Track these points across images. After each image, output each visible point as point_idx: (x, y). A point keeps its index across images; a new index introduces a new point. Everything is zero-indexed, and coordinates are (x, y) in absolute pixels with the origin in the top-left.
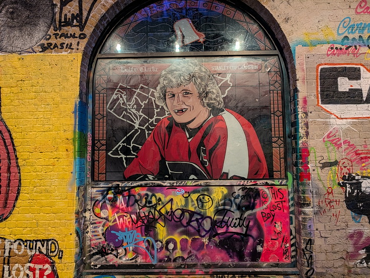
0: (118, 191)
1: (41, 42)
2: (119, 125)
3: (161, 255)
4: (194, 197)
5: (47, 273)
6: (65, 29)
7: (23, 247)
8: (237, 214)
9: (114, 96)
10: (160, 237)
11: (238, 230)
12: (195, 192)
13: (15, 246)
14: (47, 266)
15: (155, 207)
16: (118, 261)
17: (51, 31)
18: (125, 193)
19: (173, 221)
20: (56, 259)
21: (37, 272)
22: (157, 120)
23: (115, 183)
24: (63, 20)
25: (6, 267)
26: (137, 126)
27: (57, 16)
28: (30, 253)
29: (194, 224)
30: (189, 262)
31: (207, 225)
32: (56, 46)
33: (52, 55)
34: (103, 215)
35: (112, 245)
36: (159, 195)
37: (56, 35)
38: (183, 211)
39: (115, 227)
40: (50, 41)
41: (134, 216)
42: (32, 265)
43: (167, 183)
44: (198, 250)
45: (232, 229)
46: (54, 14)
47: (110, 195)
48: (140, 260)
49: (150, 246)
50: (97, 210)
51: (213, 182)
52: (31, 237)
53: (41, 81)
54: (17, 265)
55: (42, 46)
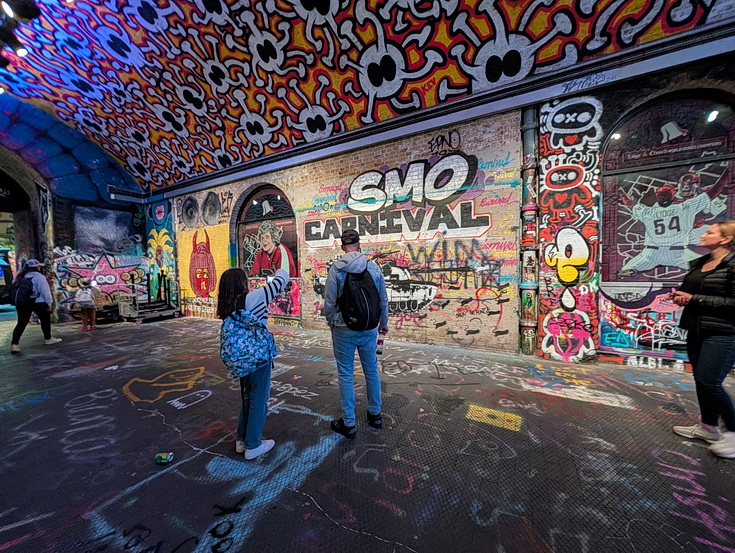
2: (247, 253)
6: (224, 214)
9: (245, 240)
36: (259, 283)
45: (283, 300)
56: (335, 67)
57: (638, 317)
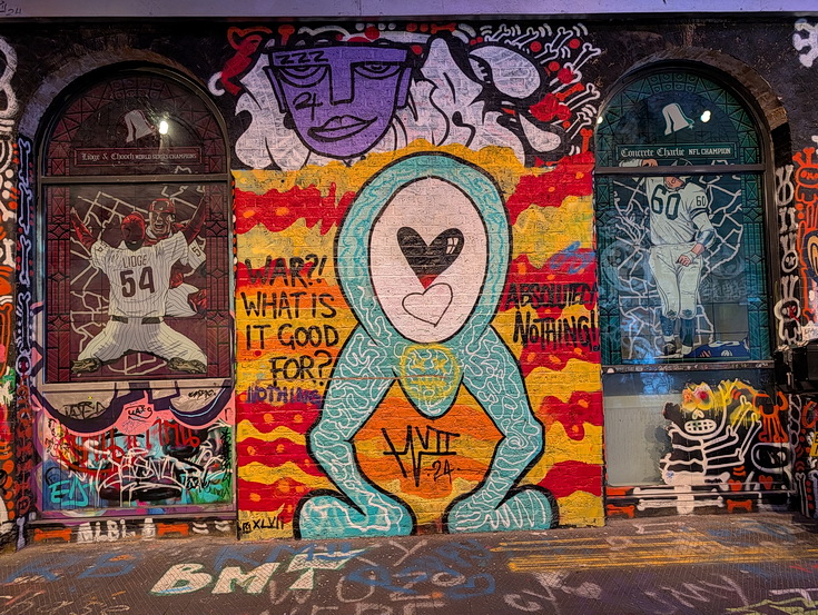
57: (99, 447)
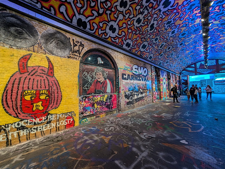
0: (86, 97)
1: (68, 55)
2: (86, 81)
3: (96, 111)
4: (102, 97)
5: (71, 121)
6: (75, 53)
7: (64, 115)
8: (109, 100)
9: (84, 73)
10: (95, 107)
11: (109, 103)
12: (102, 96)
13: (61, 115)
14: (71, 119)
15: (94, 100)
16: (86, 115)
17: (71, 53)
18: (88, 98)
19: (98, 103)
20: (74, 117)
21: (68, 121)
22: (94, 80)
23: (85, 95)
24: (74, 50)
25: (58, 122)
26: (90, 81)
27: (73, 49)
28: (66, 117)
29: (102, 103)
30: (101, 111)
31: (104, 103)
32: (72, 57)
33: (71, 60)
34: (82, 104)
35: (85, 111)
36: (95, 98)
37: (72, 54)
38: (100, 101)
39: (85, 107)
40: (70, 56)
41: (90, 103)
42: (67, 120)
43: (97, 95)
44: (103, 109)
45: (108, 103)
46: (72, 48)
47: (84, 99)
48: (91, 113)
49: (93, 110)
50: (81, 103)
51: (105, 94)
52: (66, 112)
53: (68, 67)
54: (62, 121)
55: (68, 56)
56: (141, 39)
